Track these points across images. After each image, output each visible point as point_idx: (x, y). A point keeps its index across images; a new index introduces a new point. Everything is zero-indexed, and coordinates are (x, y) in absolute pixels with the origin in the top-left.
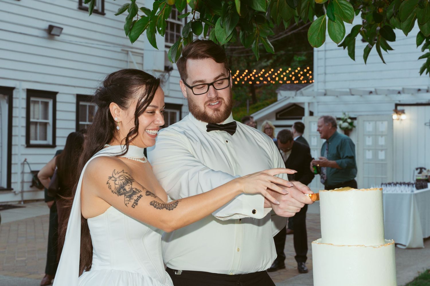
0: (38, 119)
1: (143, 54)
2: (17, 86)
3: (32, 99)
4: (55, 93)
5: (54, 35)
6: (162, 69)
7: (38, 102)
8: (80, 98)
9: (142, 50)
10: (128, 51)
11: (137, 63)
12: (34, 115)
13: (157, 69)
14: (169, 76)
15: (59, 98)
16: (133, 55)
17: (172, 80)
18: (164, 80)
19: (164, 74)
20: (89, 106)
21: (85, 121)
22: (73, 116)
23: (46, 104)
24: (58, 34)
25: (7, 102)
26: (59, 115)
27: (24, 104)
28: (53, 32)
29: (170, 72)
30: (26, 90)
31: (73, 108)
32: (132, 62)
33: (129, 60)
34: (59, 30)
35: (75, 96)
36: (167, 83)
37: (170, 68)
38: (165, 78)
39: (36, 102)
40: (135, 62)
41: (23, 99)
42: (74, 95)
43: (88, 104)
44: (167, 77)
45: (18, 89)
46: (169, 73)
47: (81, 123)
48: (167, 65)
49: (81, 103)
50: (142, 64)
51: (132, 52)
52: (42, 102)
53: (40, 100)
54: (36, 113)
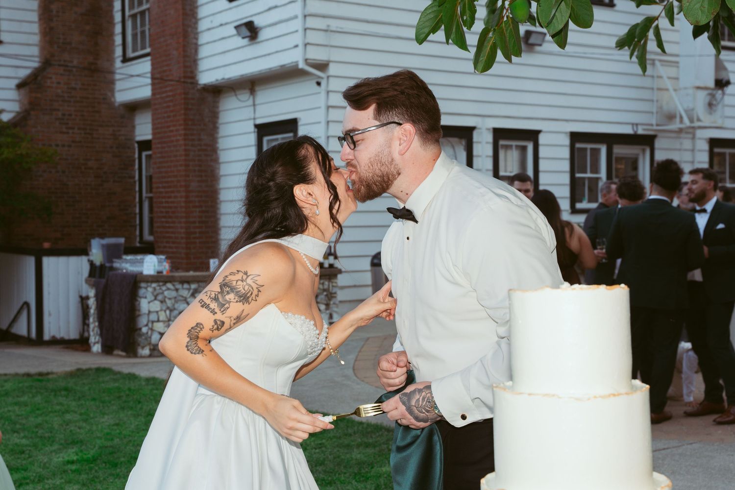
0: (511, 172)
1: (677, 62)
2: (479, 126)
3: (502, 142)
4: (538, 132)
5: (533, 45)
6: (712, 84)
7: (510, 147)
8: (576, 137)
9: (677, 56)
10: (653, 60)
11: (669, 78)
12: (506, 166)
13: (702, 85)
14: (724, 94)
15: (542, 139)
16: (662, 65)
17: (728, 100)
18: (714, 102)
19: (714, 92)
20: (592, 149)
21: (585, 172)
22: (566, 166)
23: (524, 149)
24: (538, 42)
25: (465, 149)
26: (543, 165)
27: (489, 150)
28: (532, 40)
29: (725, 89)
30: (492, 130)
31: (566, 153)
32: (660, 77)
33: (655, 75)
34: (541, 37)
35: (569, 135)
36: (720, 106)
37: (724, 81)
38: (716, 100)
39: (507, 147)
40: (665, 76)
41: (487, 143)
42: (566, 133)
43: (589, 146)
44: (721, 96)
45: (480, 129)
46: (723, 90)
47: (578, 175)
48: (720, 77)
49: (578, 145)
50: (677, 79)
51: (660, 61)
52: (517, 146)
53: (514, 143)
54: (509, 163)
